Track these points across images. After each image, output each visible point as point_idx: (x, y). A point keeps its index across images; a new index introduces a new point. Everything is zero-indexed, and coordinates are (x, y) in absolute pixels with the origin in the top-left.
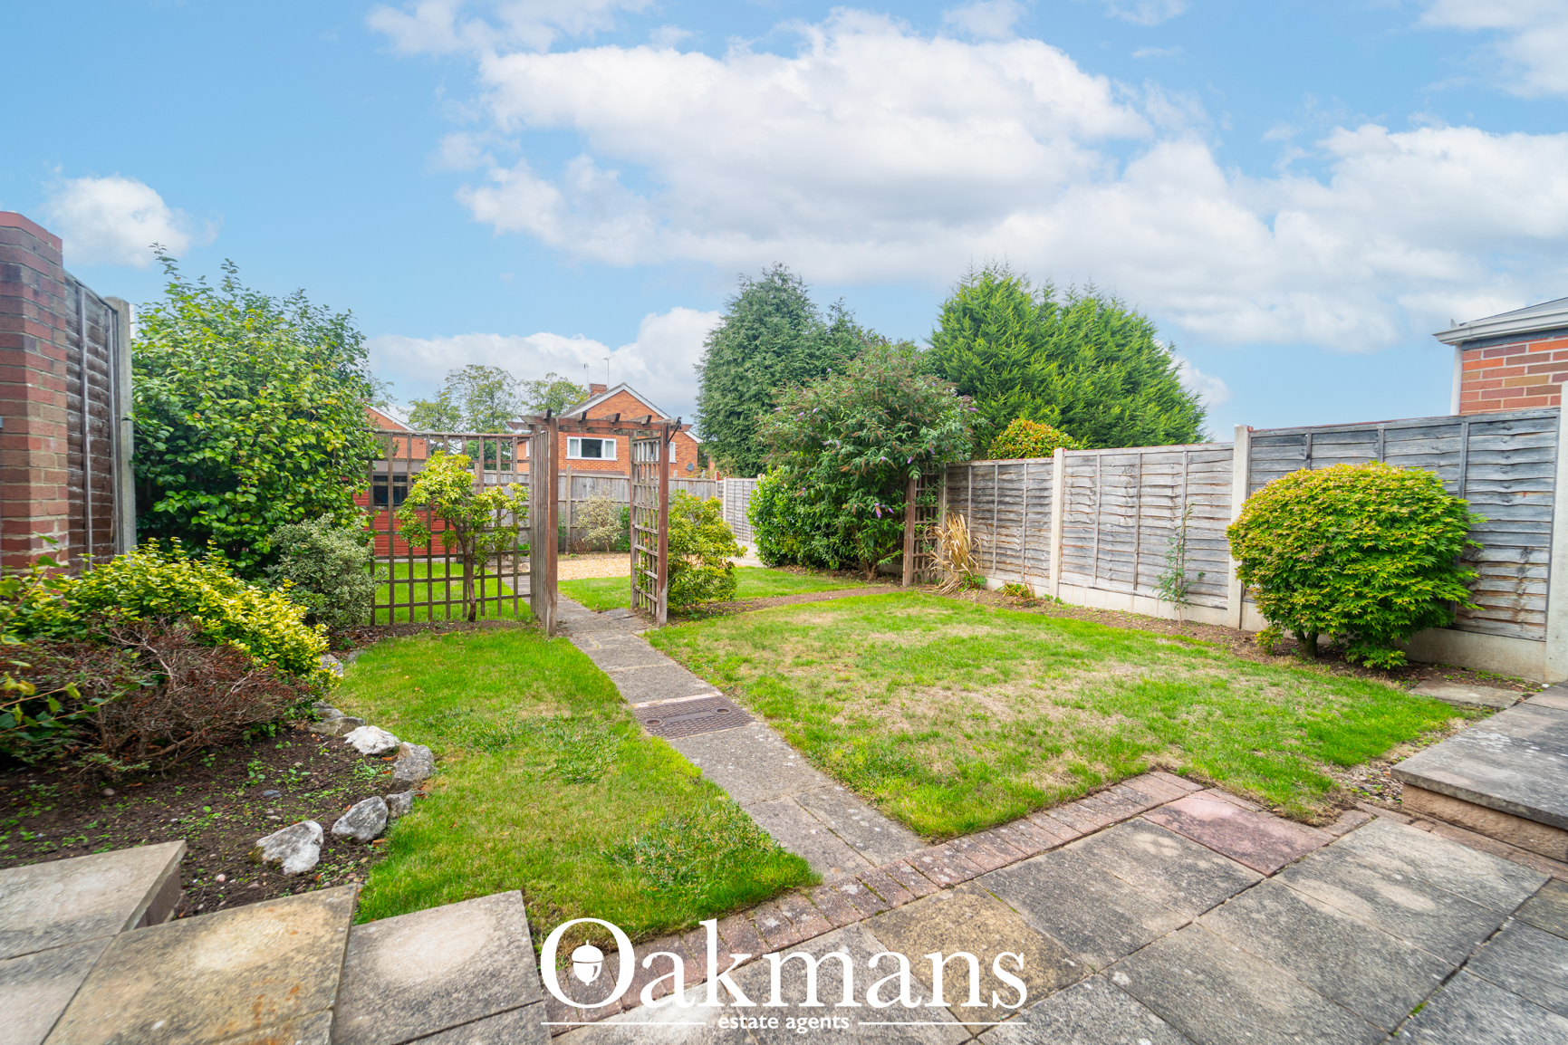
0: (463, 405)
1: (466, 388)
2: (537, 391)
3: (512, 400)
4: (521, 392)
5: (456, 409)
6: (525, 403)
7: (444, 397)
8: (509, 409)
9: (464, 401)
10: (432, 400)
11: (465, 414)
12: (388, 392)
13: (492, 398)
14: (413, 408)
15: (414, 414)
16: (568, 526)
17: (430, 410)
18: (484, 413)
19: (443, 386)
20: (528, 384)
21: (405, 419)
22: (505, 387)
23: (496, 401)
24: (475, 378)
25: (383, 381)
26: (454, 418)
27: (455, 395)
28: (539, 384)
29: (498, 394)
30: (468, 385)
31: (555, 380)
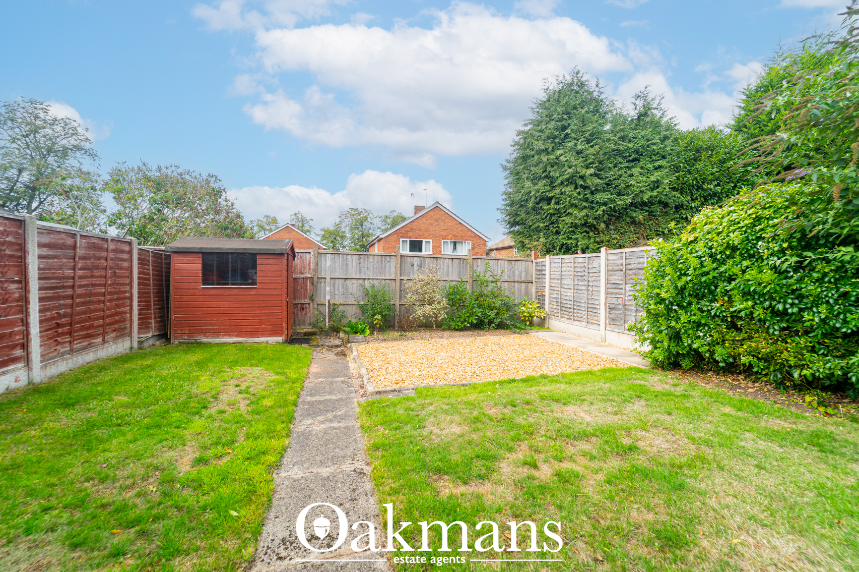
0: (347, 230)
1: (348, 221)
2: (385, 221)
3: (372, 226)
4: (377, 222)
5: (343, 232)
6: (379, 228)
7: (338, 225)
8: (371, 231)
9: (348, 228)
10: (332, 229)
11: (348, 235)
12: (310, 225)
13: (362, 226)
14: (323, 233)
15: (323, 236)
16: (397, 304)
17: (331, 233)
18: (358, 233)
19: (338, 220)
20: (381, 217)
21: (319, 239)
22: (369, 219)
23: (364, 227)
24: (353, 215)
25: (308, 218)
26: (342, 237)
27: (344, 225)
28: (386, 217)
29: (365, 224)
30: (350, 219)
31: (395, 214)
